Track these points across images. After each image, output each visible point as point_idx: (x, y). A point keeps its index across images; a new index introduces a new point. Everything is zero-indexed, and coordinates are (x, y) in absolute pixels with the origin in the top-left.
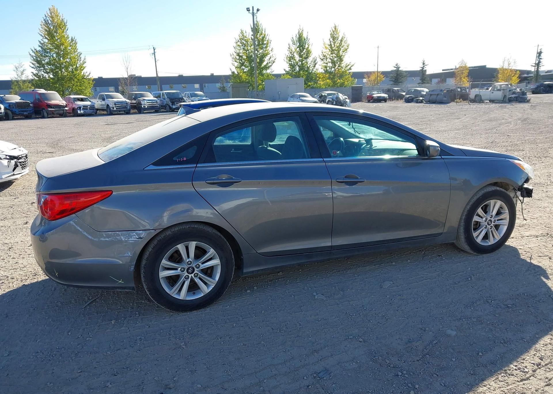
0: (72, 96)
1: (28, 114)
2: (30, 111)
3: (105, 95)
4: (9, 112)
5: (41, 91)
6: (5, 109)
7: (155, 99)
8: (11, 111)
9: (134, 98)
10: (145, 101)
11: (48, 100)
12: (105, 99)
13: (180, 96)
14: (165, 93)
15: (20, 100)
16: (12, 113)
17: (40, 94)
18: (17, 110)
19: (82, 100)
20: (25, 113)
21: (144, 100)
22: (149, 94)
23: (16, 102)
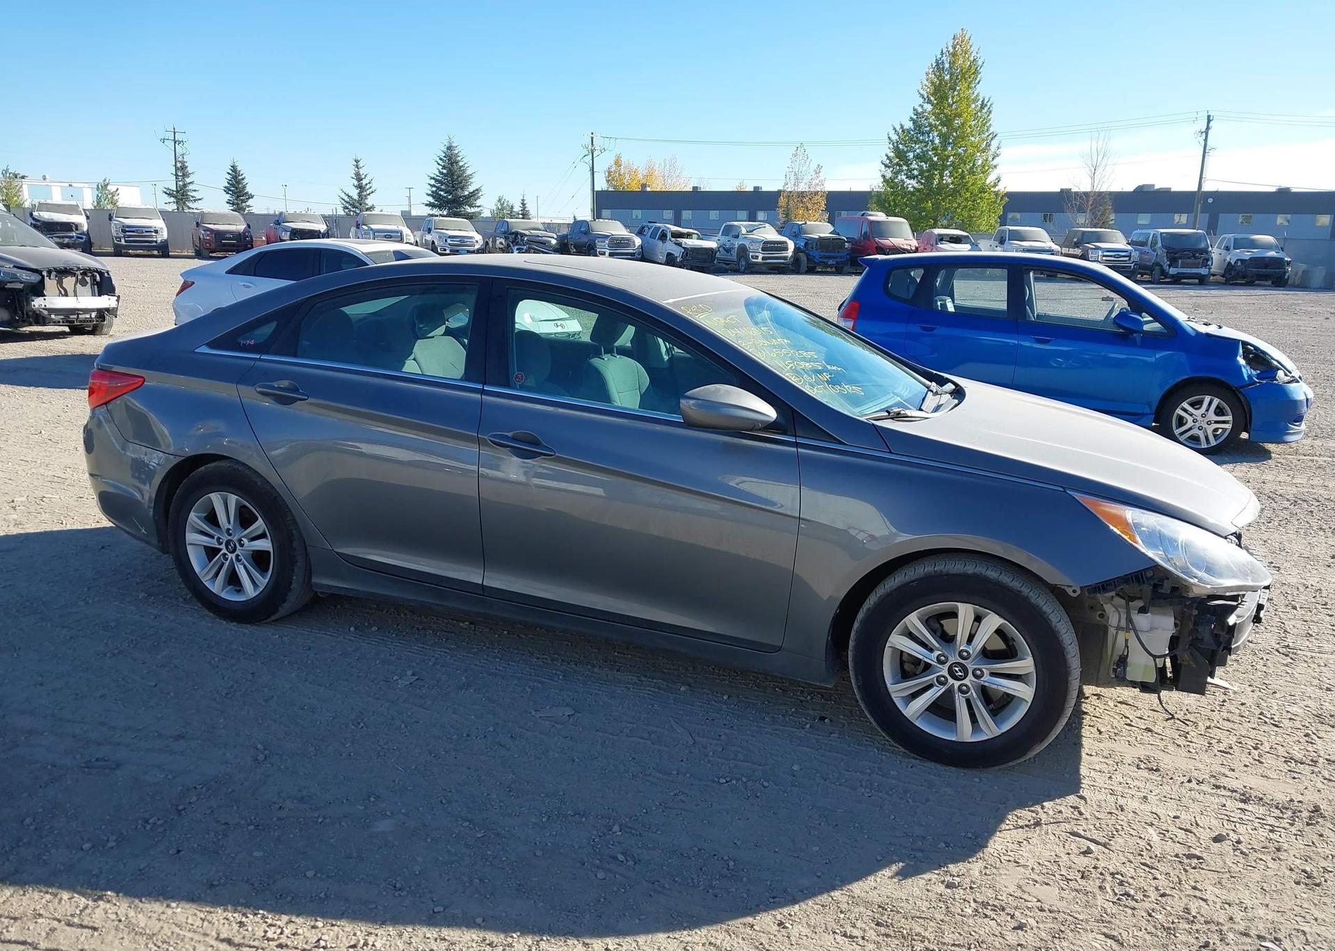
0: (937, 231)
1: (837, 263)
2: (841, 257)
3: (1009, 230)
4: (803, 257)
5: (876, 216)
6: (797, 250)
7: (1129, 247)
8: (808, 255)
9: (1075, 243)
10: (1100, 252)
11: (882, 236)
12: (1005, 240)
13: (1203, 245)
14: (1161, 233)
15: (830, 233)
16: (808, 259)
17: (872, 222)
18: (816, 254)
19: (956, 240)
20: (831, 262)
21: (1098, 248)
22: (1119, 234)
23: (820, 237)
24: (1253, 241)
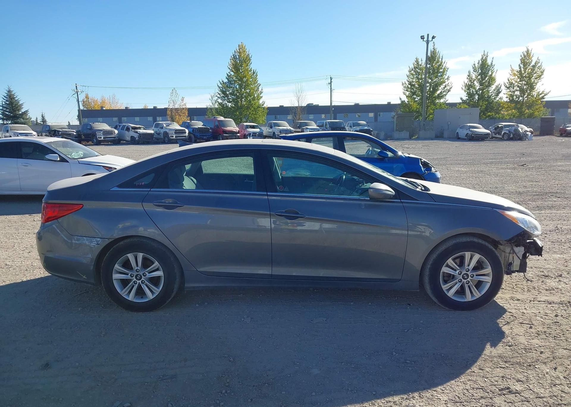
0: (245, 124)
1: (207, 138)
2: (209, 136)
3: (274, 123)
4: (192, 136)
5: (220, 118)
6: (189, 133)
7: (318, 128)
8: (194, 135)
9: (298, 127)
10: (308, 130)
11: (224, 126)
12: (272, 127)
13: (342, 126)
14: (328, 122)
15: (202, 126)
16: (194, 137)
17: (219, 121)
18: (198, 134)
19: (253, 127)
20: (205, 137)
21: (307, 128)
22: (313, 123)
23: (199, 127)
24: (359, 123)
